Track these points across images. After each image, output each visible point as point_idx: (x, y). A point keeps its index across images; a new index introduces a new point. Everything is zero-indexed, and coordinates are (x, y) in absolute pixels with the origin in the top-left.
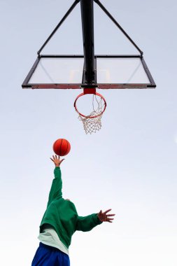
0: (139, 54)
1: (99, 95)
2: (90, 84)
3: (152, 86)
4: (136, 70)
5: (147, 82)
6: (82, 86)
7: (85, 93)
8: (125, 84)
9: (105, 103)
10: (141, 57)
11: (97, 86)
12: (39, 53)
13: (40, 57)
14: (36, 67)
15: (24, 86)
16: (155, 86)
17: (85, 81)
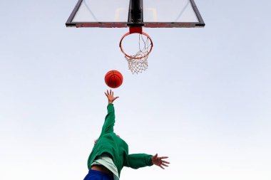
1: (145, 34)
2: (136, 22)
3: (201, 25)
4: (185, 8)
5: (195, 20)
6: (128, 25)
7: (132, 32)
8: (173, 23)
9: (152, 44)
11: (143, 25)
14: (80, 5)
15: (68, 25)
16: (203, 25)
17: (130, 19)
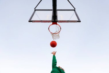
0: (74, 9)
1: (58, 25)
2: (55, 20)
5: (77, 20)
6: (52, 21)
7: (53, 24)
9: (61, 28)
10: (74, 10)
11: (57, 21)
12: (35, 9)
13: (35, 10)
15: (29, 21)
16: (80, 22)
17: (53, 19)
